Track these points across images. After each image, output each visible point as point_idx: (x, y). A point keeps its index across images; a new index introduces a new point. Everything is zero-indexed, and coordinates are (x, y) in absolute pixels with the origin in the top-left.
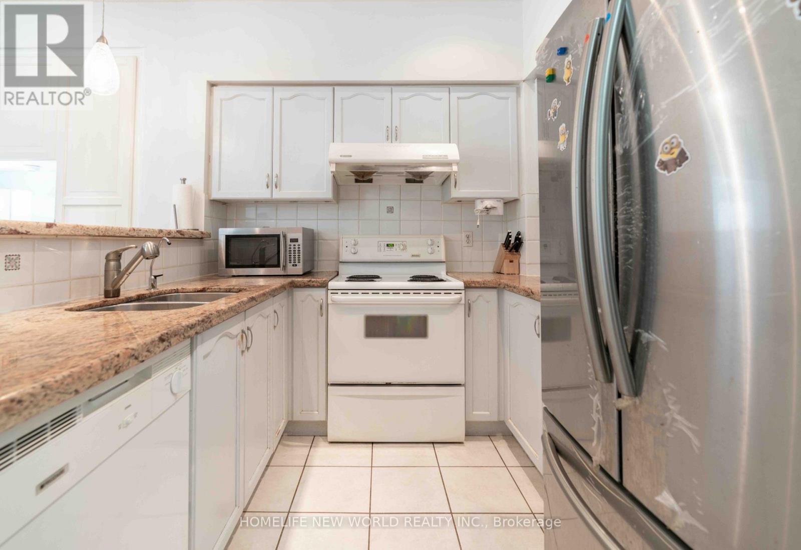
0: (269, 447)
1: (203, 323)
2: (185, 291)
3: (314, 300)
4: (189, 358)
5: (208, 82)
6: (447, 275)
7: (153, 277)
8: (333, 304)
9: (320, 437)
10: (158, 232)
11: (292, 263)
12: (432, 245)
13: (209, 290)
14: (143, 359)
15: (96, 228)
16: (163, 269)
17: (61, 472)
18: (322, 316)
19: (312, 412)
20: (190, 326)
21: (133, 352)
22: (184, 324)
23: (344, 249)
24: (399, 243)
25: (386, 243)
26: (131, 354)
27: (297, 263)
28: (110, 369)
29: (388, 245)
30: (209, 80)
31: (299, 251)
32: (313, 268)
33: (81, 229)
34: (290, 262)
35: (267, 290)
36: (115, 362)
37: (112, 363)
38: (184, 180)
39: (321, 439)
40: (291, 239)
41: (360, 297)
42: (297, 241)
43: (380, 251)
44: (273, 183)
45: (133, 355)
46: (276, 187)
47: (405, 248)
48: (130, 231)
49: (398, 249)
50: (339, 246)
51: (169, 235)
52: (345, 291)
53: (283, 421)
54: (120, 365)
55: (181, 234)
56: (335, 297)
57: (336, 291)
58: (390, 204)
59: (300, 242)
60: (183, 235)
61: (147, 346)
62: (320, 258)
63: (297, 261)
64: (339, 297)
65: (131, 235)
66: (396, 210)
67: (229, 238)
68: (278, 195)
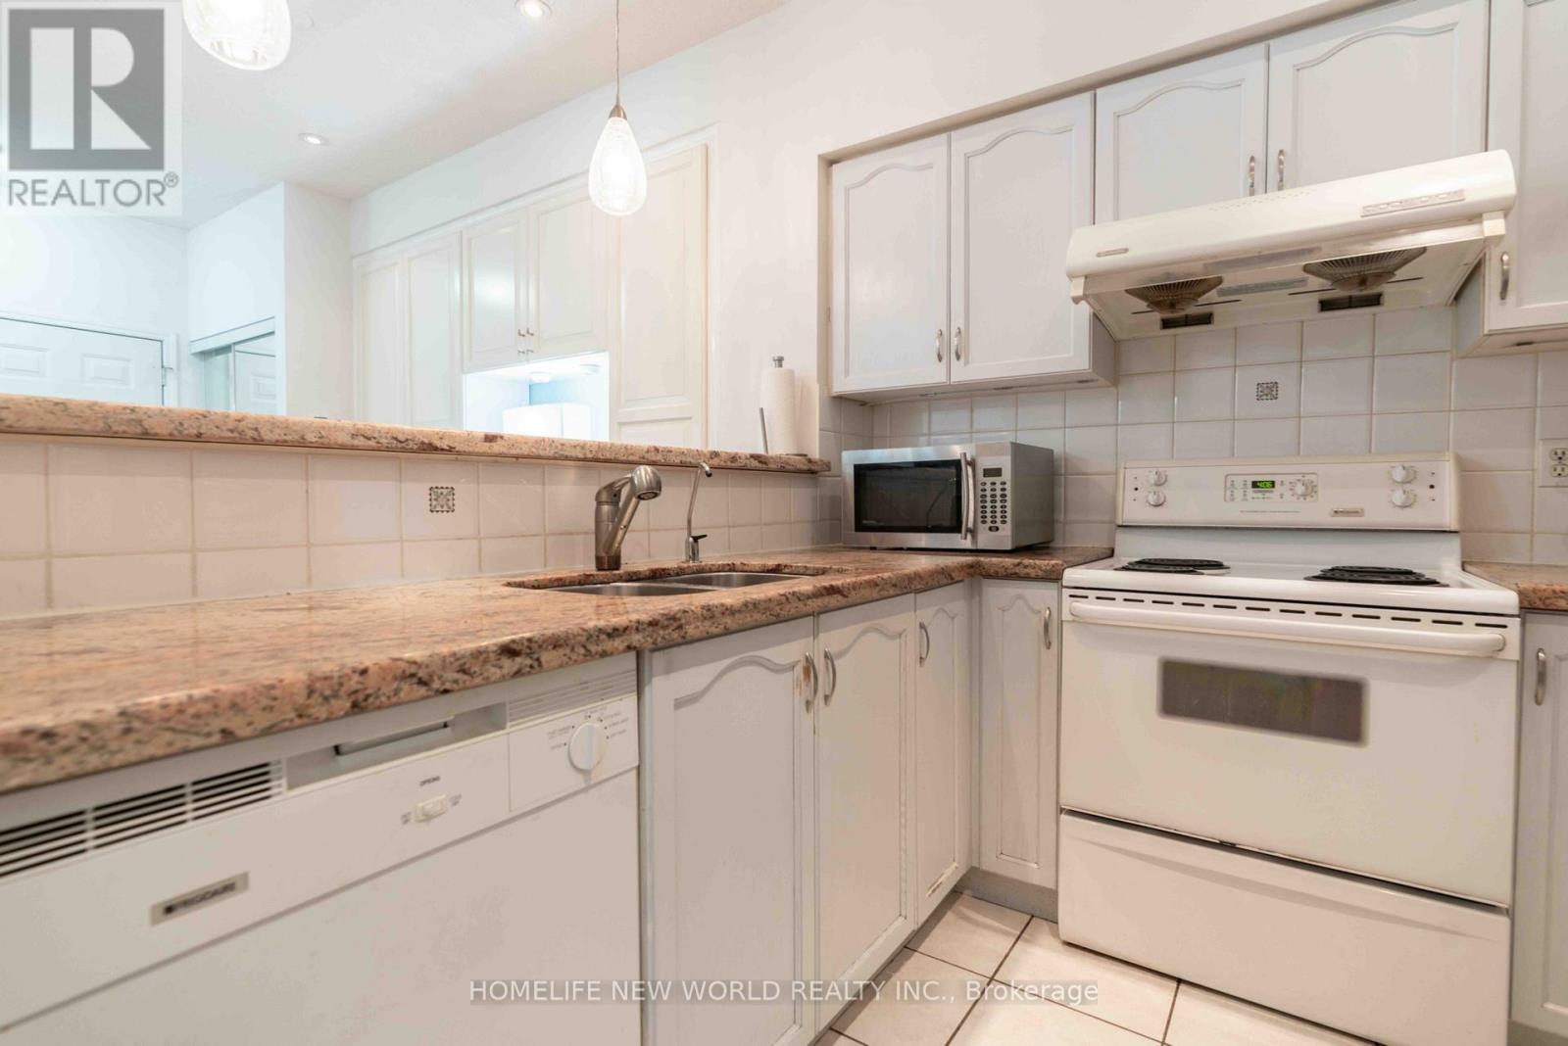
0: (903, 913)
1: (651, 628)
2: (746, 568)
3: (1032, 610)
4: (631, 700)
5: (821, 157)
6: (1464, 569)
7: (691, 539)
8: (1074, 621)
9: (1045, 922)
10: (708, 456)
11: (989, 524)
12: (1406, 482)
13: (787, 570)
14: (448, 686)
15: (578, 445)
16: (729, 527)
17: (227, 888)
18: (1049, 648)
19: (1022, 862)
20: (610, 631)
21: (413, 669)
22: (591, 624)
23: (1130, 494)
24: (1293, 478)
25: (1250, 479)
26: (404, 671)
27: (998, 524)
28: (335, 695)
29: (1255, 485)
30: (821, 153)
31: (1003, 496)
32: (1052, 540)
33: (551, 445)
34: (984, 522)
35: (886, 575)
36: (354, 682)
37: (341, 685)
38: (780, 361)
39: (1045, 926)
40: (985, 470)
41: (1147, 610)
42: (1000, 475)
43: (1233, 499)
44: (951, 348)
45: (413, 675)
46: (958, 357)
47: (1311, 490)
48: (648, 452)
49: (1288, 494)
50: (1116, 489)
51: (732, 462)
52: (1105, 593)
53: (955, 864)
54: (369, 691)
55: (760, 462)
56: (1081, 606)
57: (1080, 591)
58: (1266, 375)
59: (1007, 475)
60: (765, 463)
61: (458, 659)
62: (1072, 517)
63: (999, 519)
64: (1091, 607)
65: (650, 459)
66: (1286, 390)
67: (861, 471)
68: (963, 373)
